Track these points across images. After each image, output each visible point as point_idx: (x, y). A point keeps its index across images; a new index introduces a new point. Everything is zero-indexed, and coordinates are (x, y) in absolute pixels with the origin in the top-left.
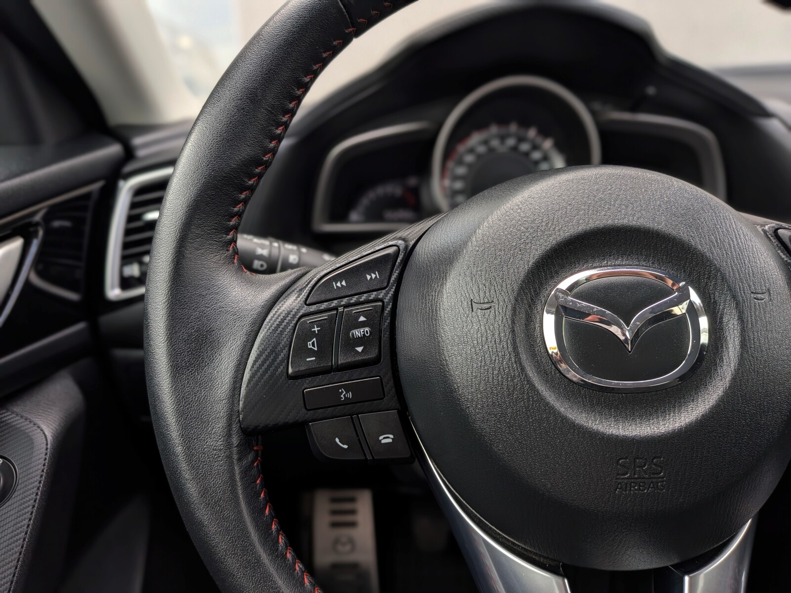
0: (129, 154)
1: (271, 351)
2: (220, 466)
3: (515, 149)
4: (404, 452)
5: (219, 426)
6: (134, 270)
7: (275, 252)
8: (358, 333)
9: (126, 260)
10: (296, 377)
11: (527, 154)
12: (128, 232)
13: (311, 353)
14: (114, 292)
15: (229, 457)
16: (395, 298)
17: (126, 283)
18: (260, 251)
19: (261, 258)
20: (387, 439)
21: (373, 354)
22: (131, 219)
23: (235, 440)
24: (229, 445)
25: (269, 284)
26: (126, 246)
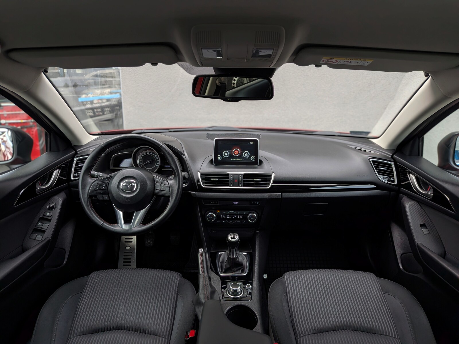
0: (76, 153)
1: (93, 187)
2: (86, 199)
3: (152, 154)
4: (108, 199)
5: (86, 195)
6: (76, 175)
7: (98, 174)
8: (104, 186)
9: (75, 173)
10: (96, 190)
11: (154, 156)
12: (75, 168)
13: (98, 188)
14: (72, 178)
15: (87, 198)
16: (109, 182)
17: (74, 177)
18: (96, 174)
19: (96, 175)
20: (106, 198)
21: (105, 188)
22: (76, 165)
23: (88, 197)
24: (87, 197)
25: (94, 180)
26: (75, 170)
